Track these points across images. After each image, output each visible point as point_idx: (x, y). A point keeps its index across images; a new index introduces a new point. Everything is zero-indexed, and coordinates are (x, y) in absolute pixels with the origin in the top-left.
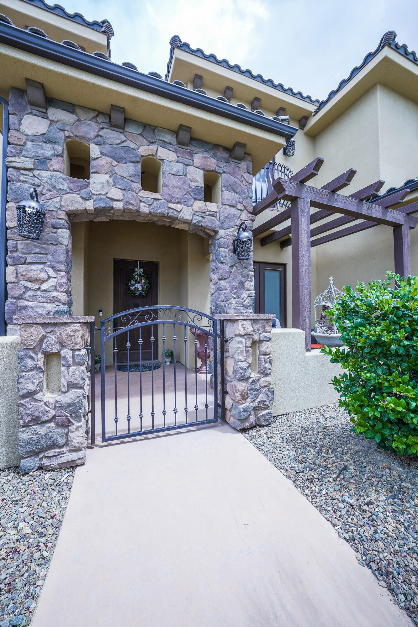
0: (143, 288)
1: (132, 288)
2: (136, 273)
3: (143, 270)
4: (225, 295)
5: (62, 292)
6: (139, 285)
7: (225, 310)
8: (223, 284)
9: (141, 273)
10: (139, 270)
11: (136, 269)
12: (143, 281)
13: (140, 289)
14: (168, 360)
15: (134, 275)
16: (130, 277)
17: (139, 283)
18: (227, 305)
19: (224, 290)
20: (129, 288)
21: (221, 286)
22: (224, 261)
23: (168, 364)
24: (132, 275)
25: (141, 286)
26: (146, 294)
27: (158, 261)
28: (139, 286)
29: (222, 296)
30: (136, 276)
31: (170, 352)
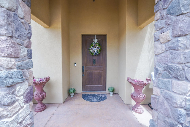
0: (97, 51)
1: (91, 51)
2: (94, 42)
3: (98, 40)
4: (186, 56)
5: (4, 57)
6: (95, 48)
7: (184, 74)
8: (182, 42)
9: (97, 42)
10: (96, 40)
11: (94, 40)
12: (97, 46)
13: (96, 51)
14: (111, 93)
15: (93, 43)
16: (90, 45)
17: (95, 47)
18: (186, 68)
19: (182, 49)
20: (90, 51)
21: (180, 44)
22: (185, 12)
23: (111, 95)
24: (91, 44)
25: (97, 49)
26: (99, 54)
27: (106, 34)
28: (95, 50)
29: (182, 57)
30: (94, 44)
31: (113, 88)
